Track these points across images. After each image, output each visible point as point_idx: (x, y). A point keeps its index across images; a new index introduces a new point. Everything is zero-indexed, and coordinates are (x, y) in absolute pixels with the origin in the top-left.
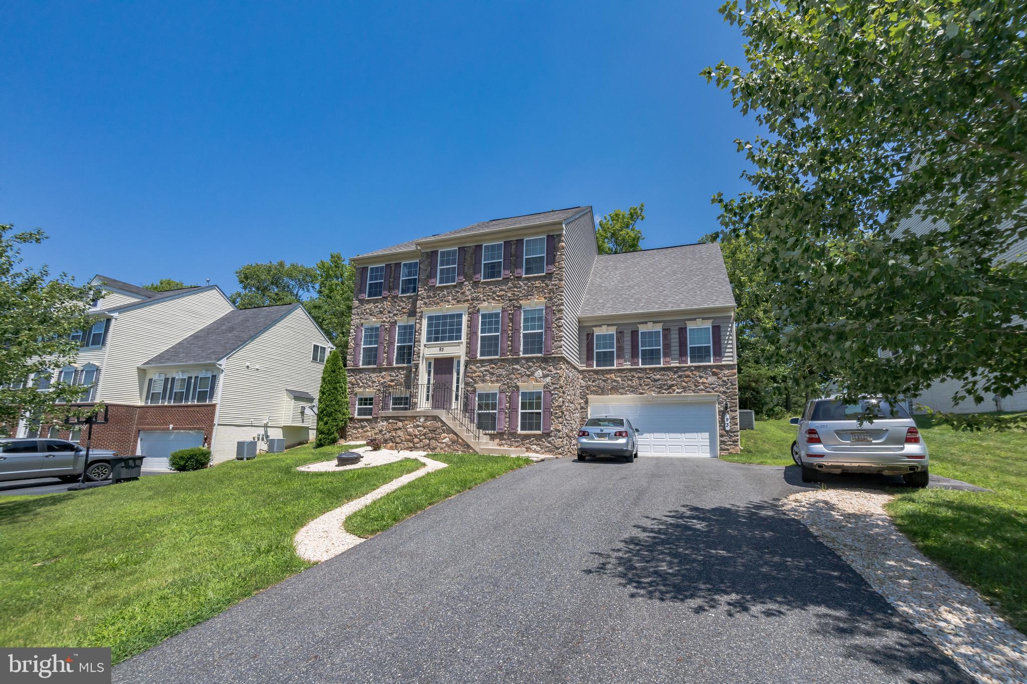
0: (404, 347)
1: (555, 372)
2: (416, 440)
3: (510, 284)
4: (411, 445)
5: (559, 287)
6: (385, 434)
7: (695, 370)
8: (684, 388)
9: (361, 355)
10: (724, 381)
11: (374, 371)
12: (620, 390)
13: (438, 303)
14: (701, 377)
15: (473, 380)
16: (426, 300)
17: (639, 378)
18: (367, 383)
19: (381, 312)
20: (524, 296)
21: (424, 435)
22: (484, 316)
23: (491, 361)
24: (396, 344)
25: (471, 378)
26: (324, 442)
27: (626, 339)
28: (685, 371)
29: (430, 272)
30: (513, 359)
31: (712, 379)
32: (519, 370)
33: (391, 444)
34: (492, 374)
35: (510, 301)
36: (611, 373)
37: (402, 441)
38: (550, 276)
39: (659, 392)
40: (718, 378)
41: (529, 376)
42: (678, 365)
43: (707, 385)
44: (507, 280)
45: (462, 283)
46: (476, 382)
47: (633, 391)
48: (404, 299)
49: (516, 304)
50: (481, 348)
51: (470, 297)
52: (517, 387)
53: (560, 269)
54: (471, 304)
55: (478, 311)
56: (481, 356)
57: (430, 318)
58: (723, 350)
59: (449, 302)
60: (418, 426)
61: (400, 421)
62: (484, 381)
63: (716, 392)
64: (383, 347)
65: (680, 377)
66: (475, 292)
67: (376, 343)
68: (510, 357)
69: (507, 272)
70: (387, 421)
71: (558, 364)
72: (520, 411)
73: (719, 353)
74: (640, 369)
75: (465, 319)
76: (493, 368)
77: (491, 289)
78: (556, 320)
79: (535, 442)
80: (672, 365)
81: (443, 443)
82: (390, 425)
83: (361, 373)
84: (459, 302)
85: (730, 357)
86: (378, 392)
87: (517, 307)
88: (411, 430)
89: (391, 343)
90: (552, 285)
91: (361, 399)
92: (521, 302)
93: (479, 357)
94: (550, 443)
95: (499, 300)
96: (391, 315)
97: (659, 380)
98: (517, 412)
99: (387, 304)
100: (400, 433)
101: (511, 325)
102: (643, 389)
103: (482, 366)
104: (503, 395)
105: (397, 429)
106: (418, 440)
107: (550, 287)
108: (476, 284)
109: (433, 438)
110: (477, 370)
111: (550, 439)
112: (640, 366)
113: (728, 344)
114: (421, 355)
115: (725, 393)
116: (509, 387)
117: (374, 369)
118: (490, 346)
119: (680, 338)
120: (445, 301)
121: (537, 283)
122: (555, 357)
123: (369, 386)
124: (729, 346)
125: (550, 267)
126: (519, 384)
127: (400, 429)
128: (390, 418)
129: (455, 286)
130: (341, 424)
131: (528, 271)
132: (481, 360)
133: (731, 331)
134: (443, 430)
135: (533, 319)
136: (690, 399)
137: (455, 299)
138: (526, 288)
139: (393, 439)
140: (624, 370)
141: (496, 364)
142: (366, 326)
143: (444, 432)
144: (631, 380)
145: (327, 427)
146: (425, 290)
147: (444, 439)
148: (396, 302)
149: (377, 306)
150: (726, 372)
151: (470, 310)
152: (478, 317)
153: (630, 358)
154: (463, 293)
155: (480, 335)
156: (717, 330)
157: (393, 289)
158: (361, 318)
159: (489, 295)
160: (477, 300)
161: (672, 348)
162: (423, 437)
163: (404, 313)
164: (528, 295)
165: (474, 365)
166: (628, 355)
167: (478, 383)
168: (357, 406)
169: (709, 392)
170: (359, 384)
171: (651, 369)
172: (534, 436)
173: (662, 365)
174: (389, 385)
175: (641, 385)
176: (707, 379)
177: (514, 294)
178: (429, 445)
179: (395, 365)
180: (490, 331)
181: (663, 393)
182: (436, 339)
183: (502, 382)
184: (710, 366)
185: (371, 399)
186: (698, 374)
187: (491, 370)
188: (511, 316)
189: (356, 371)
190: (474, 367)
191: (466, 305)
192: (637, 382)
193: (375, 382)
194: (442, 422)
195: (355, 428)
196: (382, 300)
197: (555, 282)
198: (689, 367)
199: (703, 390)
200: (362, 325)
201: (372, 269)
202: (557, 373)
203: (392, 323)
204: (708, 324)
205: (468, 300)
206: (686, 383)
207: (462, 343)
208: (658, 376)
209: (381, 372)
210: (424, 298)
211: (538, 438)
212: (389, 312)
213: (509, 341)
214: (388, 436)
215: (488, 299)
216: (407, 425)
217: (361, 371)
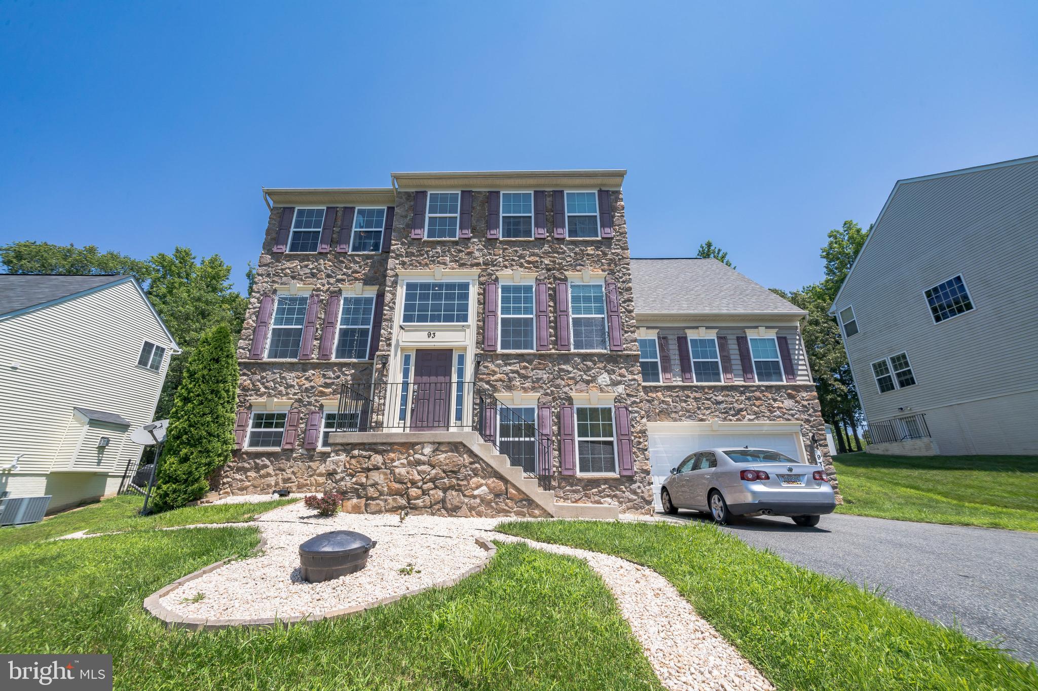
0: (353, 331)
1: (630, 377)
2: (414, 492)
3: (546, 247)
4: (403, 502)
5: (623, 258)
6: (342, 479)
7: (766, 391)
8: (756, 413)
9: (269, 341)
10: (804, 406)
11: (291, 367)
12: (673, 415)
13: (426, 265)
14: (775, 400)
15: (491, 385)
16: (406, 260)
17: (695, 398)
18: (275, 389)
19: (313, 275)
20: (571, 265)
21: (433, 480)
22: (505, 289)
23: (521, 357)
24: (339, 326)
25: (488, 383)
26: (175, 500)
27: (671, 347)
28: (753, 391)
29: (413, 219)
30: (559, 355)
31: (788, 403)
32: (569, 372)
33: (355, 501)
34: (525, 377)
35: (549, 270)
36: (657, 391)
37: (381, 494)
38: (607, 241)
39: (725, 419)
40: (796, 402)
41: (588, 382)
42: (743, 383)
43: (784, 410)
44: (541, 241)
45: (469, 239)
46: (495, 389)
47: (690, 416)
48: (357, 259)
49: (557, 274)
50: (502, 337)
51: (481, 260)
52: (570, 400)
53: (621, 234)
54: (484, 270)
55: (497, 280)
56: (502, 348)
57: (410, 287)
58: (795, 367)
59: (445, 264)
60: (419, 463)
61: (377, 452)
62: (510, 388)
63: (797, 419)
64: (312, 329)
65: (749, 399)
66: (490, 254)
67: (299, 321)
68: (553, 351)
69: (541, 231)
70: (348, 452)
71: (633, 366)
72: (577, 439)
73: (791, 371)
74: (696, 387)
75: (474, 292)
76: (525, 368)
77: (516, 251)
78: (624, 302)
79: (608, 492)
80: (736, 383)
81: (474, 497)
82: (353, 461)
83: (264, 370)
84: (462, 265)
85: (804, 377)
86: (296, 405)
87: (560, 279)
88: (403, 471)
89: (328, 324)
90: (613, 254)
91: (259, 417)
92: (566, 273)
93: (499, 350)
94: (634, 492)
95: (530, 268)
96: (332, 280)
97: (722, 402)
98: (573, 440)
99: (325, 264)
100: (376, 476)
101: (552, 304)
102: (704, 415)
103: (506, 365)
104: (546, 412)
105: (369, 470)
106: (419, 492)
107: (609, 257)
108: (491, 243)
109: (452, 487)
110: (497, 369)
111: (634, 486)
112: (695, 383)
113: (799, 359)
114: (393, 342)
115: (808, 421)
116: (554, 399)
117: (292, 364)
118: (517, 333)
119: (740, 350)
120: (439, 262)
121: (590, 250)
122: (628, 356)
123: (280, 393)
124: (800, 362)
125: (607, 230)
126: (573, 394)
127: (377, 468)
128: (354, 446)
129: (456, 243)
130: (217, 460)
131: (572, 233)
132: (503, 355)
133: (800, 344)
134: (473, 470)
135: (587, 299)
136: (765, 428)
137: (456, 261)
138: (572, 255)
139: (359, 491)
140: (675, 387)
141: (530, 362)
142: (283, 293)
143: (476, 475)
144: (686, 401)
145: (185, 467)
146: (403, 244)
147: (477, 488)
148: (343, 262)
149: (306, 266)
150: (804, 394)
151: (482, 279)
152: (497, 289)
153: (680, 373)
154: (469, 254)
155: (500, 316)
156: (783, 341)
157: (339, 242)
158: (274, 282)
159: (513, 260)
160: (494, 266)
161: (733, 362)
162: (430, 485)
163: (356, 279)
164: (578, 263)
165: (492, 362)
166: (677, 369)
167: (499, 391)
168: (250, 429)
169: (789, 420)
170: (259, 390)
171: (710, 388)
172: (606, 481)
173: (723, 383)
174: (322, 392)
175: (699, 408)
176: (783, 402)
177: (554, 262)
178: (443, 501)
179: (333, 359)
180: (517, 310)
181: (731, 420)
182: (423, 319)
183: (542, 391)
184: (783, 387)
185: (283, 416)
186: (770, 396)
187: (523, 371)
188: (551, 292)
189: (254, 366)
190: (492, 366)
191: (476, 271)
192: (694, 404)
193: (293, 386)
194: (471, 453)
195: (239, 470)
196: (316, 258)
197: (616, 251)
198: (759, 387)
199: (780, 417)
200: (275, 291)
201: (301, 212)
202: (634, 380)
203: (332, 292)
204: (772, 335)
205: (478, 265)
206: (758, 407)
207: (469, 326)
208: (720, 397)
209: (305, 371)
210: (402, 256)
211: (614, 484)
212: (329, 276)
213: (550, 327)
214: (348, 483)
215: (512, 265)
216: (393, 460)
217: (264, 367)
